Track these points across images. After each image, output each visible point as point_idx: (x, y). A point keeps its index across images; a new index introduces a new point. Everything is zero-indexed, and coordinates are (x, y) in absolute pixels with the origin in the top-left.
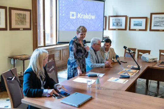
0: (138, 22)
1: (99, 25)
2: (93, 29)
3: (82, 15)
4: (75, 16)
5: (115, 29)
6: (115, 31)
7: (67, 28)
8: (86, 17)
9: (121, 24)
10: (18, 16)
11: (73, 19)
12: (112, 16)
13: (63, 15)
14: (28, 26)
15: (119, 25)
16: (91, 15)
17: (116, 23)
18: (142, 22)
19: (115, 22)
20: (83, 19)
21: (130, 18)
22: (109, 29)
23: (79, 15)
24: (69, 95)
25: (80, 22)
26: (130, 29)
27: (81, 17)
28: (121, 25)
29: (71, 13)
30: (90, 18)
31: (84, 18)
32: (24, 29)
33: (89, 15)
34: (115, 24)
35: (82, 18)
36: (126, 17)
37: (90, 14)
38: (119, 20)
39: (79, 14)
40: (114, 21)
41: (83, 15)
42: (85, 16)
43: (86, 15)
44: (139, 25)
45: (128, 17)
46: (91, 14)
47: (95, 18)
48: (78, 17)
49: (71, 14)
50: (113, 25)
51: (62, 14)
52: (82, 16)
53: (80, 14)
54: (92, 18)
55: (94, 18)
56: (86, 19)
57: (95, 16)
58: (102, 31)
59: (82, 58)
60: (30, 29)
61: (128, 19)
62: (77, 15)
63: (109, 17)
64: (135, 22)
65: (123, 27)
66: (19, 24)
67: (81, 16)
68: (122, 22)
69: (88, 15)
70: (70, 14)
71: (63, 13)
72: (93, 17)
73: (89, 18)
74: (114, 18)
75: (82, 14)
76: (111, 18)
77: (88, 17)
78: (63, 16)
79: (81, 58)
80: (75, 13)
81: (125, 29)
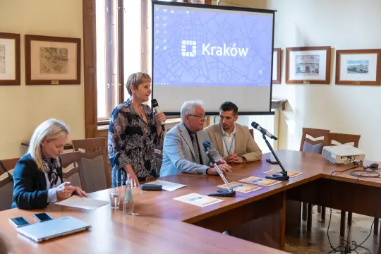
0: (359, 61)
1: (261, 71)
2: (242, 80)
3: (213, 48)
4: (194, 51)
5: (301, 82)
6: (301, 87)
7: (172, 79)
8: (224, 51)
9: (316, 67)
10: (48, 53)
11: (189, 57)
12: (295, 49)
13: (165, 48)
14: (72, 75)
15: (311, 69)
16: (237, 47)
17: (305, 66)
18: (367, 62)
19: (302, 64)
20: (217, 58)
21: (339, 53)
22: (287, 81)
23: (205, 48)
24: (51, 219)
25: (206, 65)
26: (338, 82)
27: (210, 52)
28: (317, 71)
29: (184, 42)
30: (235, 55)
31: (218, 54)
32: (62, 82)
33: (232, 47)
34: (303, 68)
35: (212, 54)
36: (329, 50)
37: (235, 45)
38: (312, 57)
39: (204, 45)
40: (300, 61)
41: (215, 47)
42: (221, 51)
43: (222, 46)
44: (361, 70)
45: (334, 49)
46: (237, 44)
47: (248, 55)
48: (203, 53)
49: (185, 47)
50: (298, 71)
51: (161, 47)
52: (212, 51)
53: (209, 45)
54: (241, 55)
55: (245, 55)
56: (222, 56)
57: (247, 49)
58: (269, 85)
59: (145, 145)
60: (77, 82)
61: (334, 56)
62: (199, 48)
63: (288, 50)
64: (350, 62)
65: (322, 76)
66: (48, 71)
67: (209, 49)
68: (318, 65)
69: (228, 48)
70: (183, 47)
71: (164, 45)
72: (244, 52)
73: (233, 55)
74: (299, 53)
75: (211, 46)
76: (292, 54)
77: (229, 51)
78: (164, 51)
79: (142, 146)
80: (194, 43)
81: (327, 81)
